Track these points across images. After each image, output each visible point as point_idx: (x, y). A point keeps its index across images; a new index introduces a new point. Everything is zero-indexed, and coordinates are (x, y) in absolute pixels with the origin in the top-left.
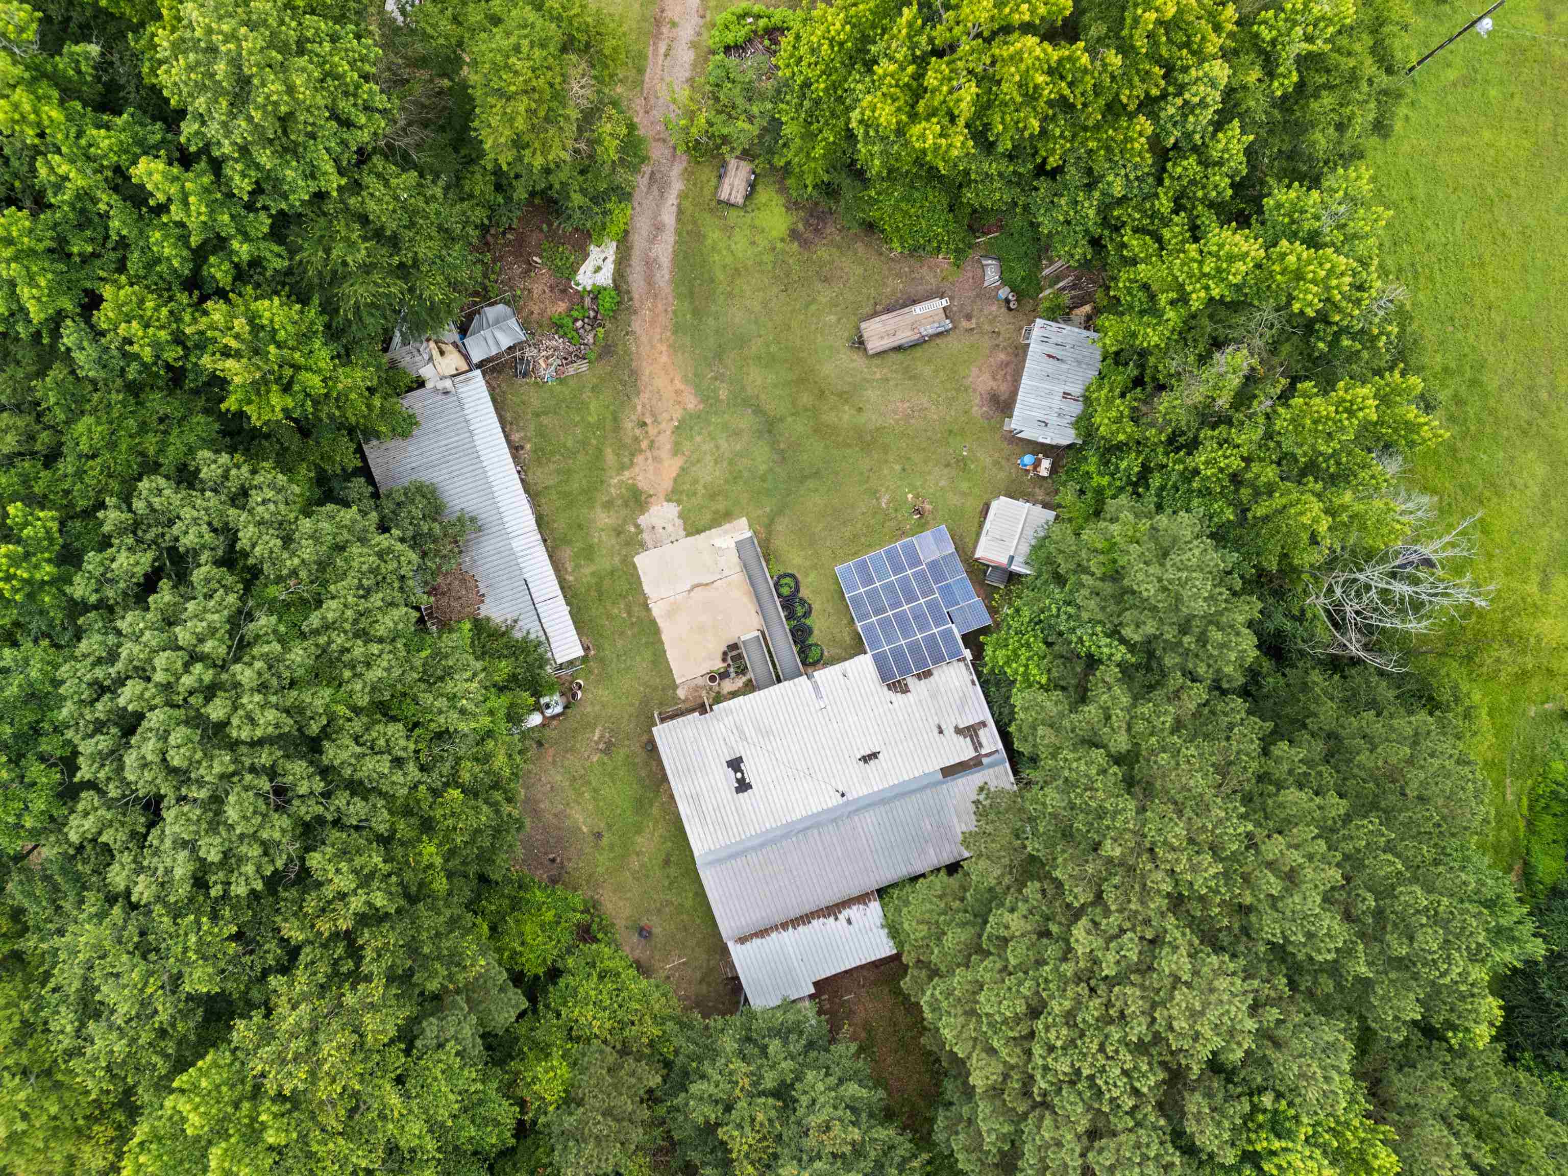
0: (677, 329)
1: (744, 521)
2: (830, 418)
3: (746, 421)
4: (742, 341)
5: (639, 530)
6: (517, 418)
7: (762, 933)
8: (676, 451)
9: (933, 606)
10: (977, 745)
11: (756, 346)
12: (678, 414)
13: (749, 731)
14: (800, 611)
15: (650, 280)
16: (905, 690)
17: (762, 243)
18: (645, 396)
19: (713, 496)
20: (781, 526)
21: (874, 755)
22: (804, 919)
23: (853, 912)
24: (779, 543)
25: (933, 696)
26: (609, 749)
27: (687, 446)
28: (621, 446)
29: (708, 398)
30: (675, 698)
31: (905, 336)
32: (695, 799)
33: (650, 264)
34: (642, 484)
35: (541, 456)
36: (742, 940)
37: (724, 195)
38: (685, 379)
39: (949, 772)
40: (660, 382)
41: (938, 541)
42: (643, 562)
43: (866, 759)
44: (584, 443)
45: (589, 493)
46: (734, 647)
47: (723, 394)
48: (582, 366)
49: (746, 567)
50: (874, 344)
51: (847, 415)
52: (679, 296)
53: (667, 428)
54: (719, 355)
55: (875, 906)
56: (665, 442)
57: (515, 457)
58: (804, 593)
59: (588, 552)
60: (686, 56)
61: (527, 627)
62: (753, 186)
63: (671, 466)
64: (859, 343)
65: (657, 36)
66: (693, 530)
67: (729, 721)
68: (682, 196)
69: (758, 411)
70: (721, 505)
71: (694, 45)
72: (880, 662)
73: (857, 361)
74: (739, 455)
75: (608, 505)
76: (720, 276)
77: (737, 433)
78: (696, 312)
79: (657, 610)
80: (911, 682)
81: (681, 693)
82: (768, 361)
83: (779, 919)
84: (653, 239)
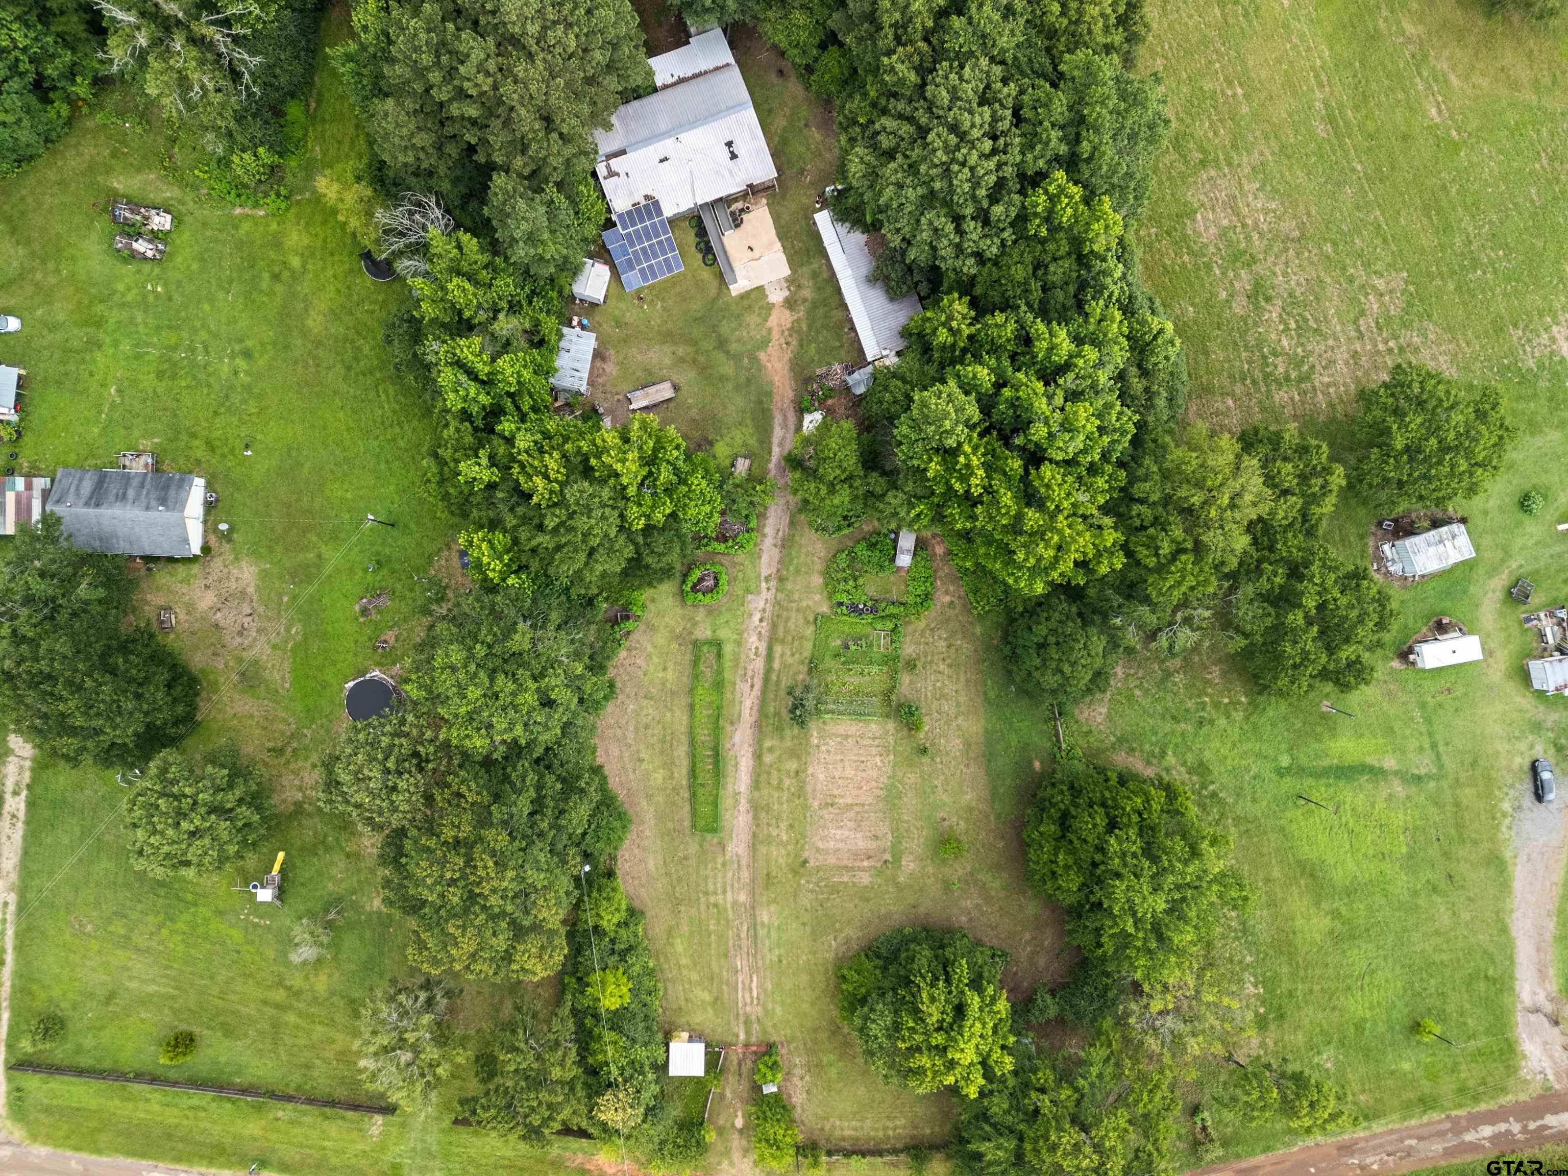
0: (769, 394)
1: (734, 294)
2: (690, 349)
3: (734, 347)
4: (737, 388)
5: (788, 288)
6: (851, 345)
7: (717, 69)
8: (770, 330)
9: (632, 245)
10: (608, 167)
11: (730, 386)
12: (769, 349)
13: (726, 173)
14: (702, 245)
15: (785, 418)
16: (647, 197)
17: (727, 439)
18: (787, 358)
19: (750, 307)
20: (713, 292)
21: (661, 161)
22: (695, 76)
23: (670, 81)
24: (715, 283)
25: (631, 193)
26: (802, 172)
27: (764, 332)
28: (799, 332)
29: (754, 359)
30: (767, 198)
31: (651, 390)
32: (754, 137)
33: (785, 426)
34: (787, 312)
35: (840, 325)
36: (728, 65)
37: (747, 462)
38: (766, 368)
39: (623, 152)
40: (778, 365)
41: (629, 283)
42: (787, 272)
43: (666, 159)
44: (818, 332)
45: (815, 306)
46: (737, 226)
47: (746, 360)
48: (819, 372)
49: (733, 271)
50: (667, 385)
51: (681, 351)
52: (769, 410)
53: (774, 342)
54: (749, 381)
55: (659, 84)
56: (775, 335)
57: (852, 324)
58: (700, 256)
59: (815, 275)
60: (769, 530)
61: (843, 229)
62: (733, 465)
63: (773, 321)
64: (676, 388)
65: (783, 540)
66: (760, 289)
67: (738, 180)
68: (769, 461)
69: (727, 353)
70: (746, 303)
71: (765, 536)
72: (659, 212)
73: (676, 378)
74: (736, 329)
75: (805, 300)
76: (749, 422)
77: (738, 341)
78: (761, 402)
79: (778, 245)
80: (643, 202)
81: (764, 201)
82: (722, 379)
83: (709, 76)
84: (784, 438)
